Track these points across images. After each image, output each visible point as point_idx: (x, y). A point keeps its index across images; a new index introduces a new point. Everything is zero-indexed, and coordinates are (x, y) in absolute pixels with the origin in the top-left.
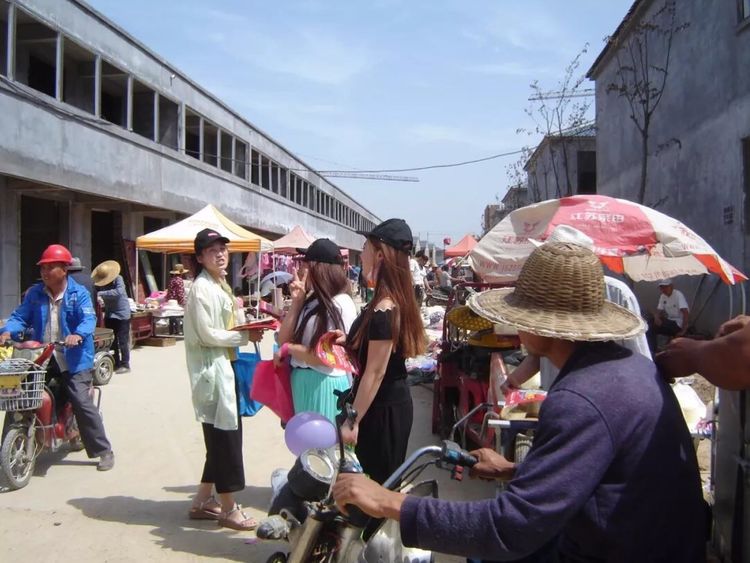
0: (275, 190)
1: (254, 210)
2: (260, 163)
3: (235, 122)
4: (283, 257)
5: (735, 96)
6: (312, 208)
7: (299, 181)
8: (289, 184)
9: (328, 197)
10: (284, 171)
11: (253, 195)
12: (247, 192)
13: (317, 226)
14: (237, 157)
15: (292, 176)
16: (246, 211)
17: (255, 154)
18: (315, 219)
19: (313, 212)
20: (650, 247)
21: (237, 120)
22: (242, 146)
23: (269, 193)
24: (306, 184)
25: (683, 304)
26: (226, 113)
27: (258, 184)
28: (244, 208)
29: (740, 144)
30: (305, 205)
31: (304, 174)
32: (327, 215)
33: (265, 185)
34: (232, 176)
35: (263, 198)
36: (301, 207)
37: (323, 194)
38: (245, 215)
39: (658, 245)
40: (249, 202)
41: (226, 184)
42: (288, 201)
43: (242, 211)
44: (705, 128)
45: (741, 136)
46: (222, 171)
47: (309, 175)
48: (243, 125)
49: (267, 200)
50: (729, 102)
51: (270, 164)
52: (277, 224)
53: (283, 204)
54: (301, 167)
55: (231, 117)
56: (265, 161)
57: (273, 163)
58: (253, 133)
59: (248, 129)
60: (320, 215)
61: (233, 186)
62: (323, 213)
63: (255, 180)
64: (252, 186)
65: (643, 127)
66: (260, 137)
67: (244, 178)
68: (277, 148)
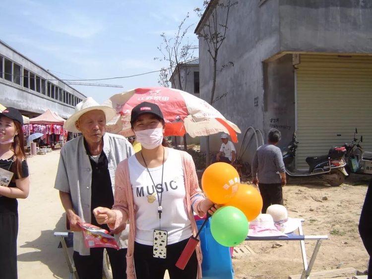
0: (38, 90)
1: (25, 101)
2: (29, 76)
3: (13, 55)
4: (40, 126)
5: (259, 39)
6: (61, 100)
7: (53, 86)
8: (47, 88)
9: (70, 95)
10: (44, 81)
11: (25, 93)
12: (21, 91)
13: (64, 110)
14: (15, 73)
15: (49, 83)
16: (20, 102)
17: (26, 71)
18: (62, 106)
19: (60, 102)
20: (184, 118)
21: (15, 54)
22: (18, 67)
23: (35, 92)
24: (57, 88)
25: (233, 149)
26: (8, 49)
27: (27, 87)
28: (20, 100)
29: (261, 64)
30: (56, 99)
31: (55, 83)
32: (70, 104)
33: (32, 88)
34: (12, 83)
35: (31, 95)
36: (54, 100)
37: (67, 93)
38: (19, 104)
39: (188, 116)
40: (22, 97)
41: (8, 87)
42: (46, 96)
43: (17, 101)
44: (246, 56)
45: (262, 60)
46: (6, 80)
47: (59, 83)
48: (19, 56)
49: (33, 96)
50: (256, 43)
51: (35, 77)
52: (39, 108)
53: (43, 98)
54: (54, 78)
55: (12, 52)
56: (32, 75)
57: (37, 77)
58: (24, 60)
59: (21, 58)
60: (66, 104)
61: (13, 88)
62: (67, 103)
63: (26, 85)
64: (24, 88)
65: (214, 56)
66: (29, 63)
67: (20, 84)
68: (39, 69)
